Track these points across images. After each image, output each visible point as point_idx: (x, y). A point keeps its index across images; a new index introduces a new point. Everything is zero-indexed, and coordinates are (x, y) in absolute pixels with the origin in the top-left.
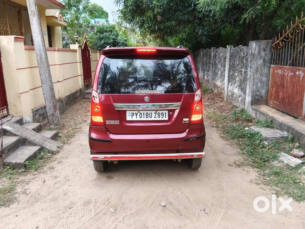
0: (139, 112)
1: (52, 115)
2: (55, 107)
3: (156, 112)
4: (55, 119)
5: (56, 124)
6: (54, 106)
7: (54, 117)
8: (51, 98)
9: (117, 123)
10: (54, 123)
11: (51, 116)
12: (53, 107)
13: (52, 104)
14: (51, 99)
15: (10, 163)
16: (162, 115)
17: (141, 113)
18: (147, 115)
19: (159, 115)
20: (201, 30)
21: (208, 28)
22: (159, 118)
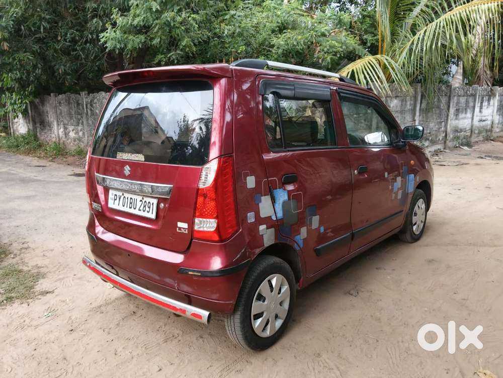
0: (123, 195)
3: (143, 198)
16: (149, 208)
17: (124, 197)
18: (131, 203)
19: (145, 206)
20: (62, 67)
21: (71, 65)
22: (144, 211)
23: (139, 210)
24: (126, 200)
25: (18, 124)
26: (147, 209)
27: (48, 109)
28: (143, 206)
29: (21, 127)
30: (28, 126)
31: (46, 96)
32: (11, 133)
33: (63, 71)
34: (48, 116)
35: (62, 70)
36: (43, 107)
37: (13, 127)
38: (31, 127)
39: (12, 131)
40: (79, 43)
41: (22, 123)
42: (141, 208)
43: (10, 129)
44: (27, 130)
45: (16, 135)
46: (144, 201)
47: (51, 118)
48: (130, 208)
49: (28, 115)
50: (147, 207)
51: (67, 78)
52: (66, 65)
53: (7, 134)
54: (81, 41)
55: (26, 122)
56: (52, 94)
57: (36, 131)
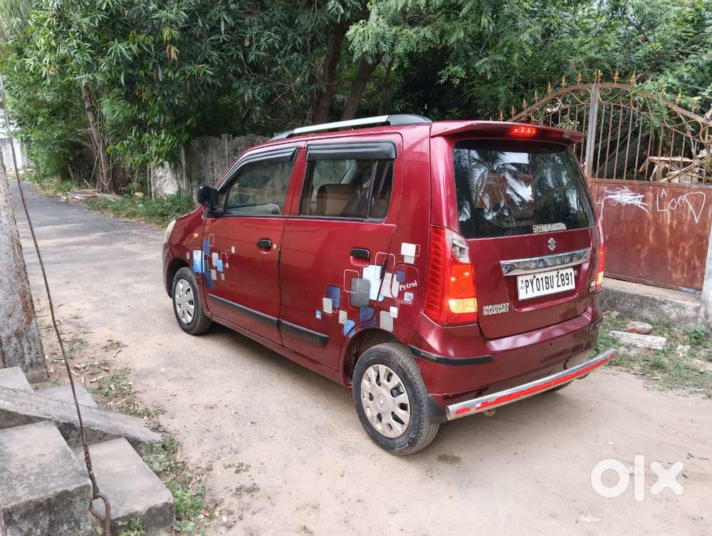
0: (534, 277)
1: (18, 335)
2: (29, 305)
3: (558, 273)
4: (30, 349)
5: (31, 365)
6: (26, 303)
7: (24, 341)
8: (16, 278)
9: (504, 310)
10: (23, 363)
11: (14, 340)
12: (20, 307)
13: (17, 297)
14: (14, 281)
15: (131, 515)
16: (568, 279)
17: (538, 279)
18: (547, 283)
19: (563, 280)
20: (250, 91)
21: (263, 88)
22: (563, 285)
23: (558, 286)
24: (541, 282)
25: (163, 180)
26: (566, 281)
27: (215, 160)
28: (560, 280)
29: (167, 185)
30: (179, 185)
31: (213, 139)
32: (151, 193)
33: (251, 98)
34: (213, 170)
35: (248, 97)
36: (205, 156)
37: (155, 184)
38: (184, 186)
39: (153, 190)
40: (282, 52)
41: (169, 179)
42: (560, 283)
43: (150, 187)
44: (176, 189)
45: (158, 197)
46: (559, 275)
47: (218, 173)
48: (547, 289)
49: (181, 166)
50: (565, 279)
51: (254, 110)
52: (255, 89)
53: (145, 194)
54: (284, 49)
55: (176, 178)
56: (223, 136)
57: (192, 193)
